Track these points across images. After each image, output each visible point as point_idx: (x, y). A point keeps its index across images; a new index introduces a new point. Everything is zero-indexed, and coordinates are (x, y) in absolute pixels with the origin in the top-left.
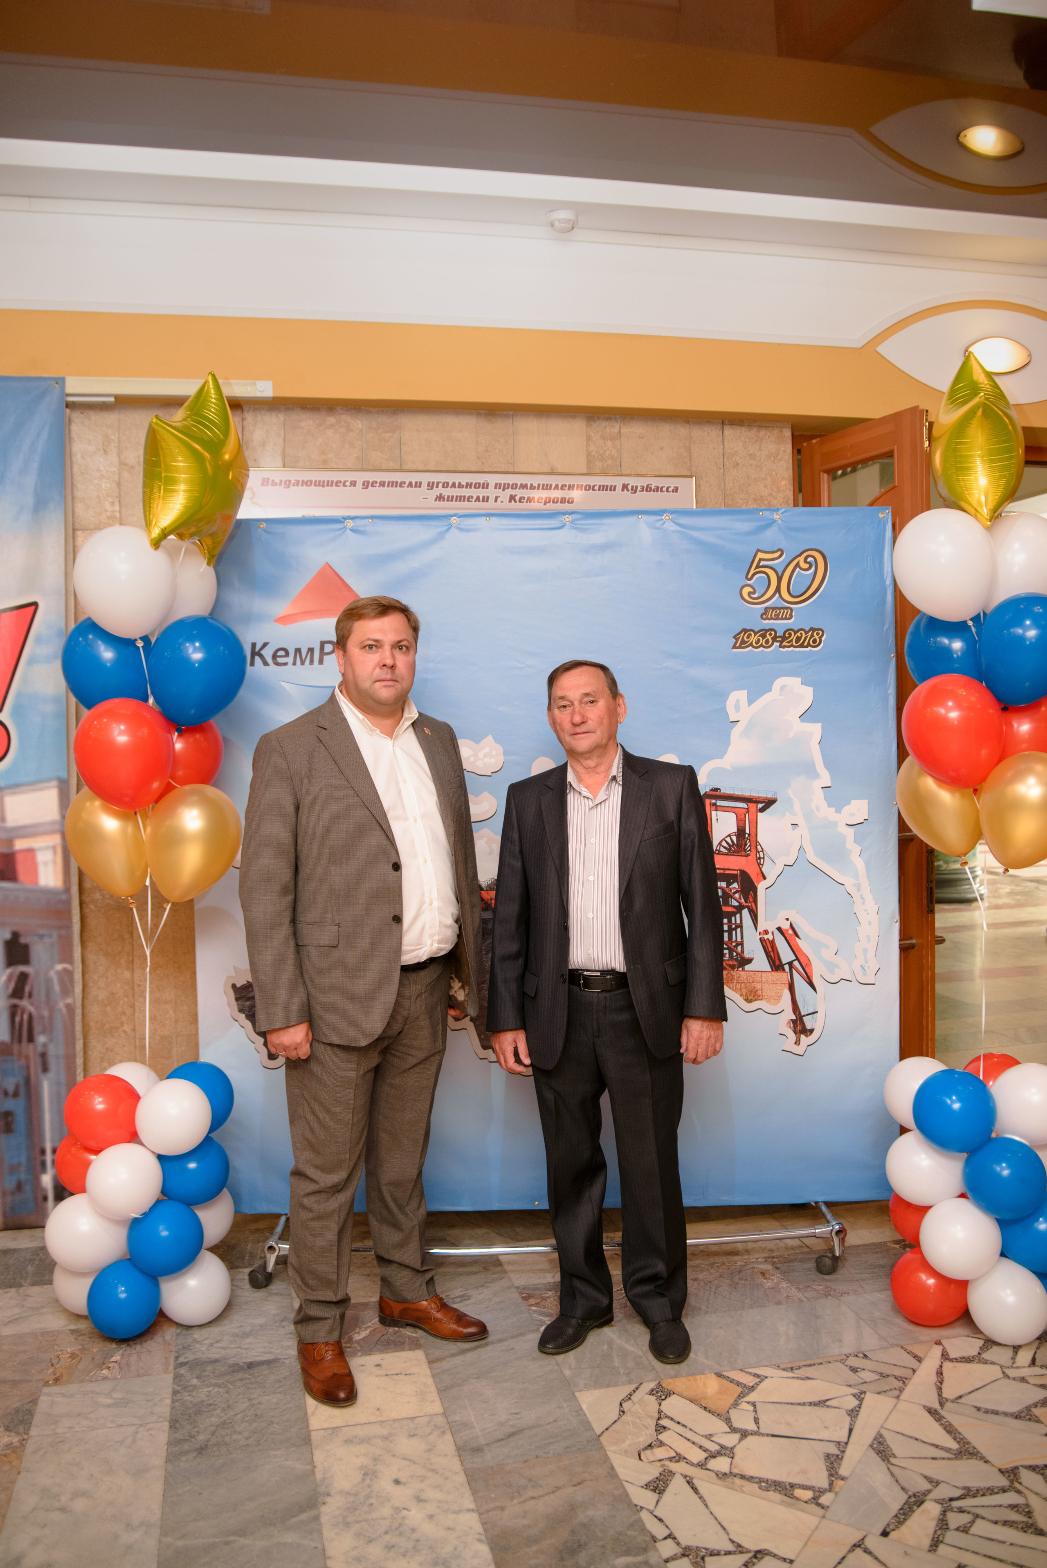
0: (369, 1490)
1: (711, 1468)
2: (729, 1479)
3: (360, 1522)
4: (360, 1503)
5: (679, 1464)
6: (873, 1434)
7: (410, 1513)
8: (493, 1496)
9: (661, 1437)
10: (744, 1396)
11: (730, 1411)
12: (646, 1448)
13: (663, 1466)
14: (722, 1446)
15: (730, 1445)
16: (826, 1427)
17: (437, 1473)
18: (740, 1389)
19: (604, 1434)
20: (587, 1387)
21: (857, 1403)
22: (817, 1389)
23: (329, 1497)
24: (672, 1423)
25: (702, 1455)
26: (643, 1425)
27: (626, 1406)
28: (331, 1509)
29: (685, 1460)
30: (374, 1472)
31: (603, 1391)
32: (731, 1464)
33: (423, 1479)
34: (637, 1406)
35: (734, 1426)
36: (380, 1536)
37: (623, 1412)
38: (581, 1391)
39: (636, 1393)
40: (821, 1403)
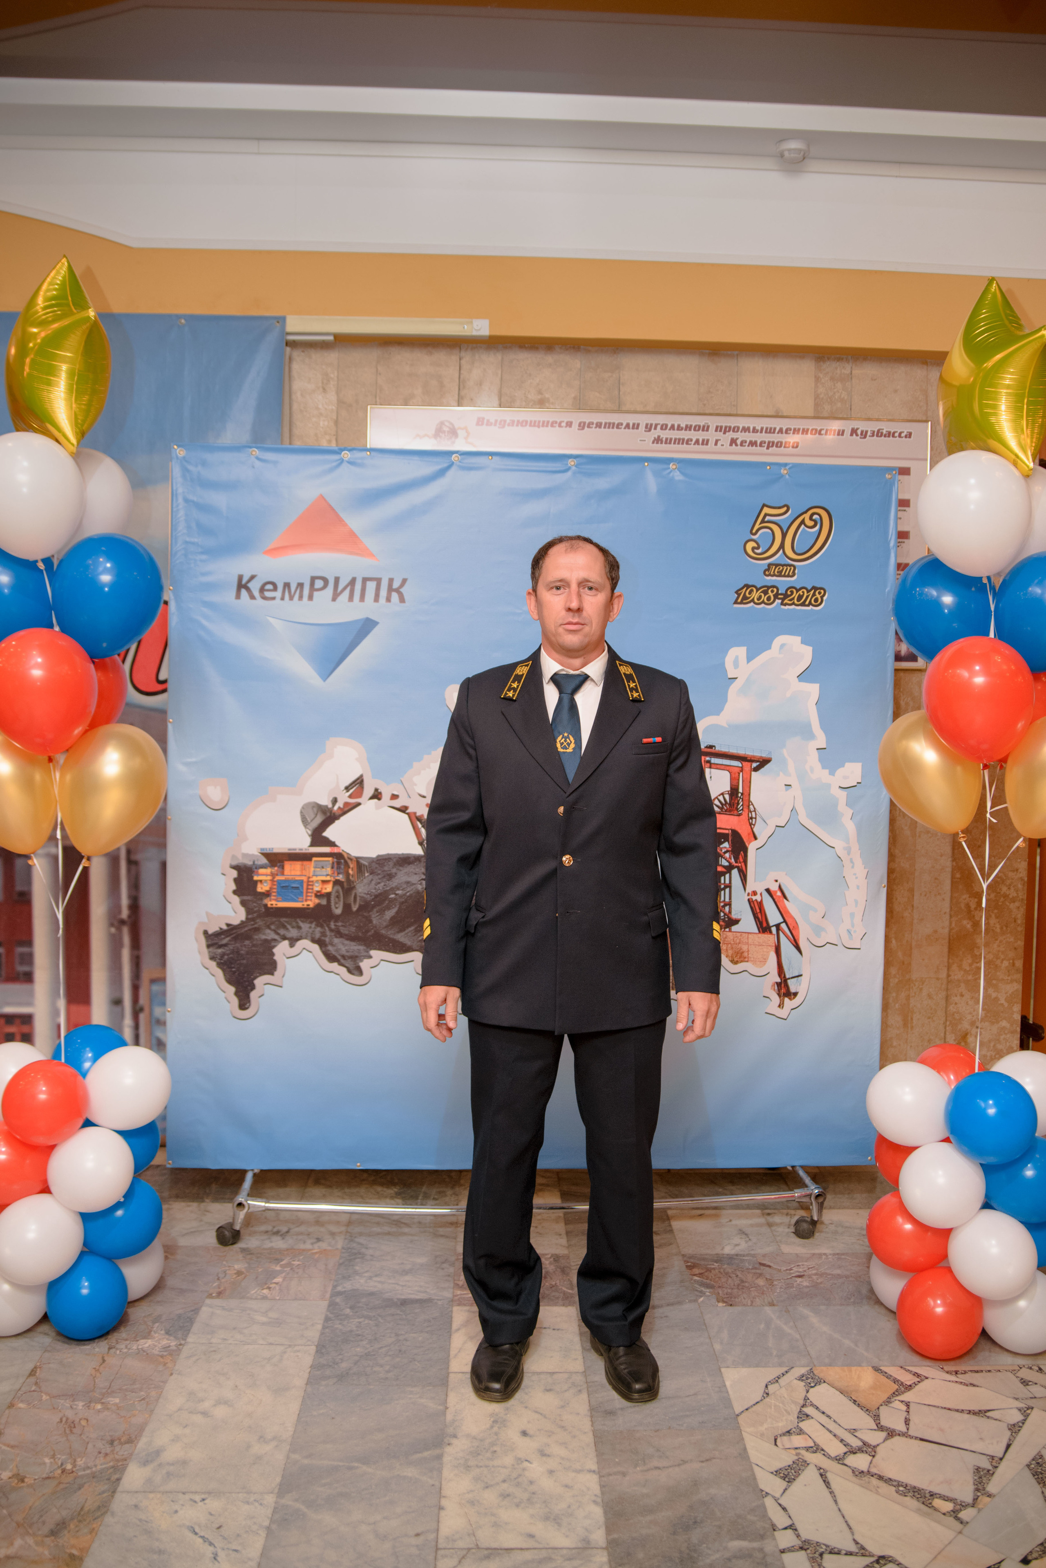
0: (496, 1437)
1: (848, 1464)
2: (865, 1478)
3: (481, 1467)
4: (485, 1449)
5: (815, 1454)
6: (1033, 1453)
7: (532, 1465)
8: (617, 1460)
9: (802, 1425)
10: (899, 1394)
11: (881, 1407)
12: (784, 1434)
13: (797, 1454)
14: (865, 1443)
15: (873, 1443)
16: (981, 1439)
17: (566, 1430)
18: (896, 1387)
19: (743, 1414)
20: (735, 1365)
21: (1021, 1418)
22: (980, 1397)
23: (454, 1439)
24: (816, 1411)
25: (841, 1449)
26: (786, 1411)
27: (771, 1388)
28: (456, 1450)
29: (823, 1452)
30: (504, 1421)
31: (751, 1370)
32: (871, 1463)
33: (550, 1434)
34: (783, 1391)
35: (882, 1423)
36: (498, 1484)
37: (768, 1394)
38: (728, 1367)
39: (784, 1377)
40: (981, 1413)
